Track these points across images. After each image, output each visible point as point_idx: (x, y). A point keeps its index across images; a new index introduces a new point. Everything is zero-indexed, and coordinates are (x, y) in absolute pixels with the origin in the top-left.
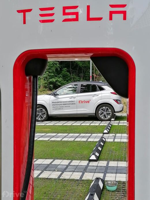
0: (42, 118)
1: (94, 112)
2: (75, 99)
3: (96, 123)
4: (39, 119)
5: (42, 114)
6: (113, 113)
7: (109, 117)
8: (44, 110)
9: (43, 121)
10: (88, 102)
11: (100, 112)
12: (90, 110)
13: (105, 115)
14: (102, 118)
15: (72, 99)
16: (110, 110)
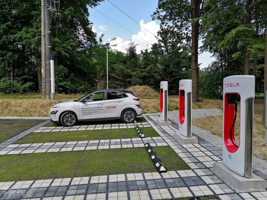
0: (71, 123)
1: (120, 116)
2: (103, 106)
3: (123, 126)
4: (69, 124)
5: (72, 120)
6: (135, 116)
7: (132, 120)
8: (73, 116)
9: (72, 126)
10: (115, 107)
11: (124, 116)
12: (116, 114)
13: (129, 118)
14: (127, 120)
15: (100, 106)
16: (133, 114)
